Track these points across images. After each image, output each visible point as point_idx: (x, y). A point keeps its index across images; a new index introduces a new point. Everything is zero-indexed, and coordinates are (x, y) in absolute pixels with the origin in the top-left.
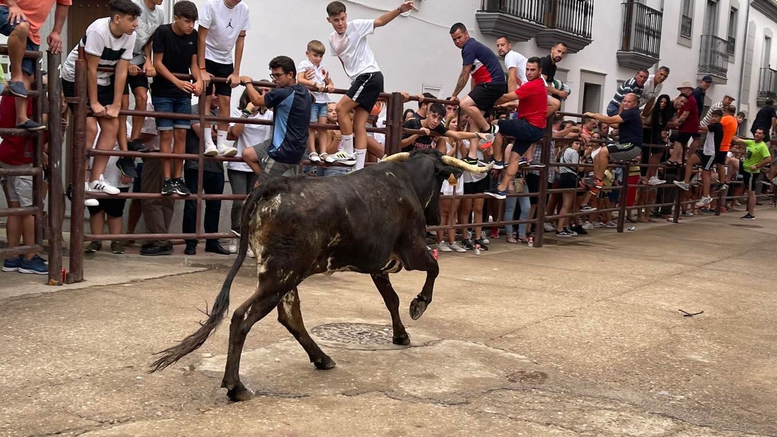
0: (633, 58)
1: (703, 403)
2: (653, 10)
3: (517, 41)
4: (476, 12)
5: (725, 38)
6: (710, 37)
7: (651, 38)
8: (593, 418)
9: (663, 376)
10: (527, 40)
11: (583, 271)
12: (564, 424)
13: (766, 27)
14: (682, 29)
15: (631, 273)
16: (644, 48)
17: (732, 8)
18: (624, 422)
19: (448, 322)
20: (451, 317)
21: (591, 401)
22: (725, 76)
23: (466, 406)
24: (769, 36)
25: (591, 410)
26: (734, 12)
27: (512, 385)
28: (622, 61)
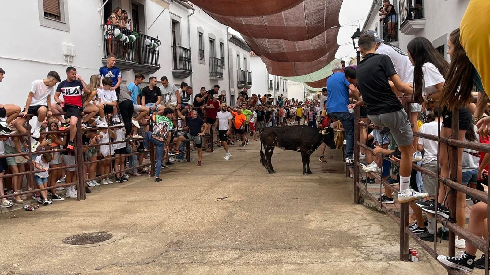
0: (180, 73)
1: (249, 240)
2: (186, 49)
3: (123, 71)
4: (102, 59)
5: (219, 58)
6: (213, 59)
7: (187, 63)
8: (209, 256)
9: (230, 231)
10: (129, 71)
11: (180, 186)
12: (198, 261)
13: (237, 50)
14: (200, 56)
15: (201, 184)
16: (185, 68)
17: (221, 43)
18: (221, 255)
19: (128, 224)
20: (128, 221)
21: (205, 249)
22: (222, 76)
23: (154, 263)
24: (238, 54)
25: (207, 252)
26: (222, 44)
27: (170, 249)
28: (174, 75)
